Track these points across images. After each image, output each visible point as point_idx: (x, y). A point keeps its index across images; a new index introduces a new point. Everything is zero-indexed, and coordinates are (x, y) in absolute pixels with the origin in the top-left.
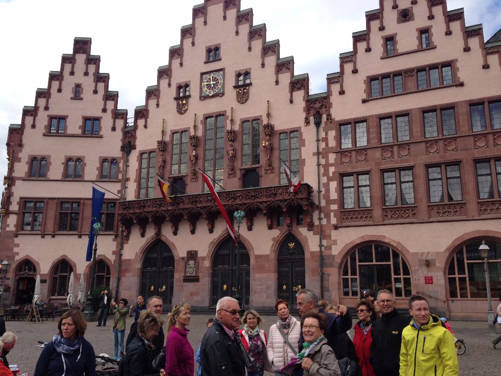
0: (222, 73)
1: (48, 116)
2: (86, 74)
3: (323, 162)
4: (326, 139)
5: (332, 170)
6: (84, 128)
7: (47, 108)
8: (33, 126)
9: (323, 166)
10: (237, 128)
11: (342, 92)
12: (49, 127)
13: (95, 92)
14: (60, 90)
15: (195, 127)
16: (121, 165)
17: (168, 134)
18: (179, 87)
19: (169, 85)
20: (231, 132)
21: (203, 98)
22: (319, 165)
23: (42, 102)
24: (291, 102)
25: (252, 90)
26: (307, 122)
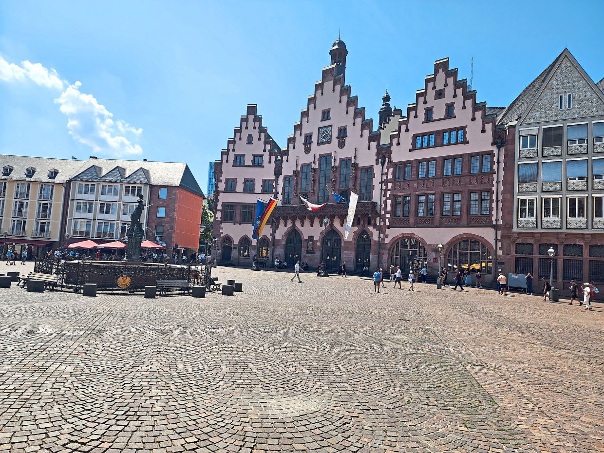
0: (330, 128)
1: (235, 155)
2: (254, 128)
3: (384, 188)
4: (387, 174)
5: (389, 193)
6: (253, 161)
7: (234, 150)
8: (227, 161)
9: (384, 190)
10: (337, 164)
11: (398, 144)
12: (235, 162)
13: (260, 139)
14: (240, 139)
15: (314, 162)
16: (274, 184)
17: (300, 166)
18: (306, 137)
19: (301, 135)
20: (334, 167)
21: (319, 144)
22: (381, 189)
23: (231, 146)
24: (369, 148)
25: (347, 140)
26: (377, 163)
